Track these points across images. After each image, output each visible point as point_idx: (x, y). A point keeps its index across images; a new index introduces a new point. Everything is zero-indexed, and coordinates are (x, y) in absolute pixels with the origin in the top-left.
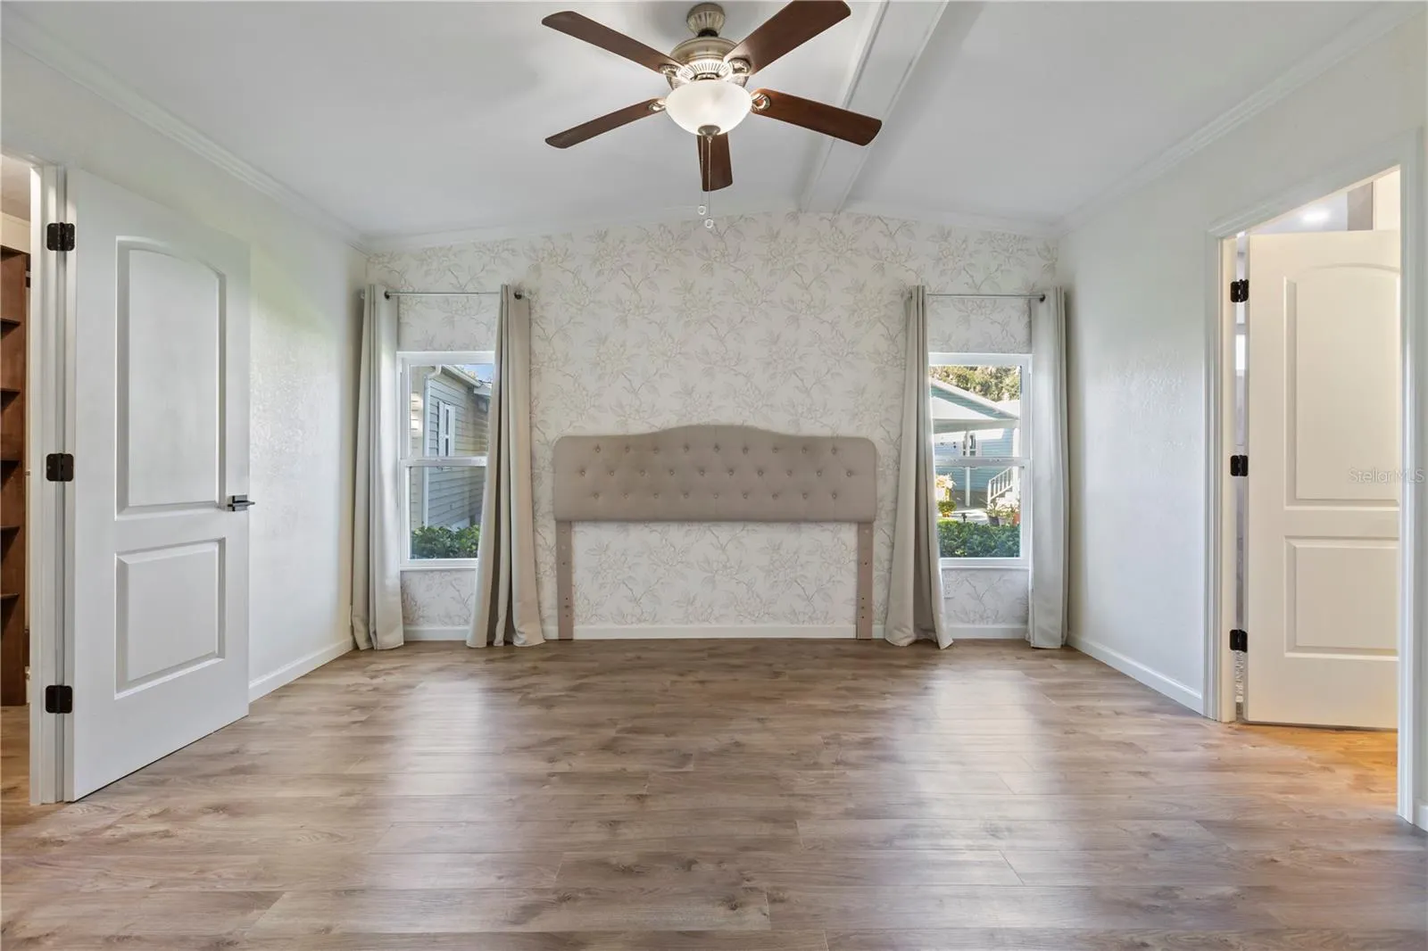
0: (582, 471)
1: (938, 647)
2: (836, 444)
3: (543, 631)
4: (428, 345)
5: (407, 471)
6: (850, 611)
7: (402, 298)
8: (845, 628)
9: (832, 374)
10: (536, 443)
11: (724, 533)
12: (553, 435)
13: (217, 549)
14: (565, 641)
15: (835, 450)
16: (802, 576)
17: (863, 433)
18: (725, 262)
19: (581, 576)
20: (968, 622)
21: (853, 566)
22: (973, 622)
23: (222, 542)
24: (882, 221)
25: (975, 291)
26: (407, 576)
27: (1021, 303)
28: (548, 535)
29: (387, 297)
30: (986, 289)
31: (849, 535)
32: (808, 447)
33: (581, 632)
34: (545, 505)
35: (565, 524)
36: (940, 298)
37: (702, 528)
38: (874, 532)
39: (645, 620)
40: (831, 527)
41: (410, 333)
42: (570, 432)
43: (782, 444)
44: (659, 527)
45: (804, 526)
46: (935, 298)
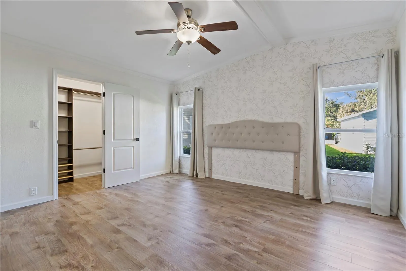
0: (212, 134)
1: (321, 203)
2: (283, 125)
3: (205, 175)
4: (184, 104)
5: (182, 133)
6: (291, 183)
7: (180, 94)
8: (289, 189)
9: (284, 101)
10: (204, 127)
11: (250, 153)
12: (207, 124)
13: (133, 148)
14: (210, 178)
15: (283, 127)
16: (274, 169)
17: (296, 121)
18: (250, 70)
19: (213, 161)
20: (344, 196)
21: (292, 168)
22: (346, 197)
23: (134, 147)
24: (304, 43)
25: (347, 60)
26: (181, 158)
27: (373, 60)
28: (206, 150)
29: (176, 94)
30: (353, 58)
31: (291, 157)
32: (273, 126)
33: (214, 176)
34: (206, 143)
35: (210, 148)
36: (329, 66)
37: (243, 150)
38: (301, 157)
39: (228, 176)
40: (284, 153)
41: (181, 102)
42: (211, 123)
43: (265, 125)
44: (232, 150)
45: (274, 153)
46: (327, 66)
